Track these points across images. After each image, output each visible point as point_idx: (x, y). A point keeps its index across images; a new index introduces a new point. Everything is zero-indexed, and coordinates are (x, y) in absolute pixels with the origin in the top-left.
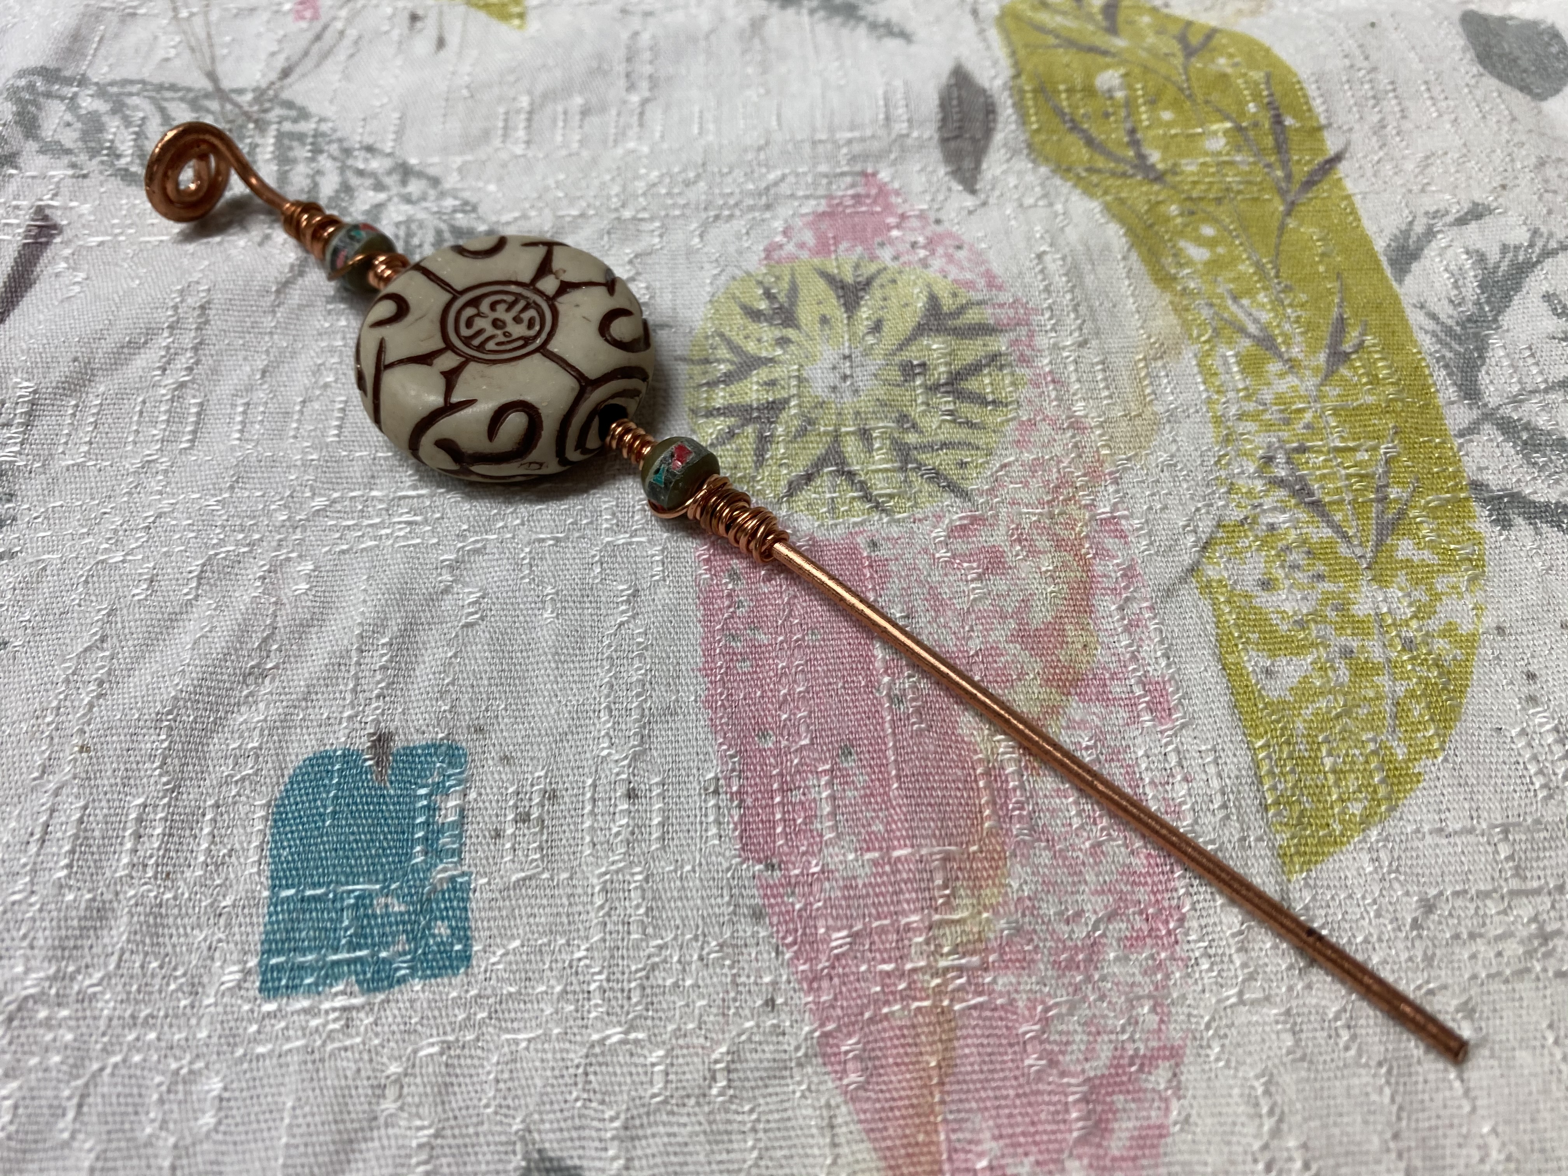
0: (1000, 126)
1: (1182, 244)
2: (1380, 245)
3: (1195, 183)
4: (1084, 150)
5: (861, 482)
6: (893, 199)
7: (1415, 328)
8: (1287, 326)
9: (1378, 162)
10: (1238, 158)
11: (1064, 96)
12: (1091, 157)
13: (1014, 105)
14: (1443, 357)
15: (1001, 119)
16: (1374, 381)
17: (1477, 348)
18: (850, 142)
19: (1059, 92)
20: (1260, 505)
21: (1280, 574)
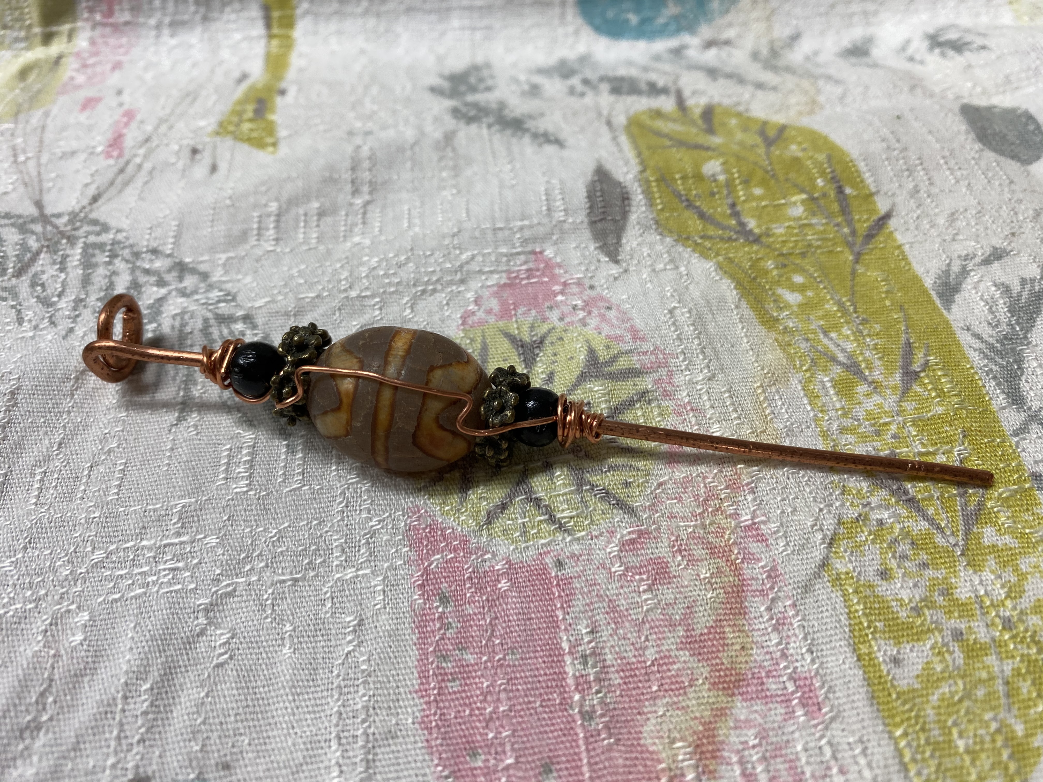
0: (633, 209)
1: (780, 291)
2: (928, 282)
3: (784, 242)
4: (698, 222)
5: (546, 506)
6: (557, 271)
7: (966, 347)
8: (868, 353)
9: (918, 218)
10: (814, 221)
11: (679, 182)
12: (704, 227)
13: (643, 192)
14: (991, 370)
15: (634, 203)
16: (941, 394)
17: (1015, 361)
18: (521, 229)
19: (676, 180)
20: (869, 504)
21: (893, 564)
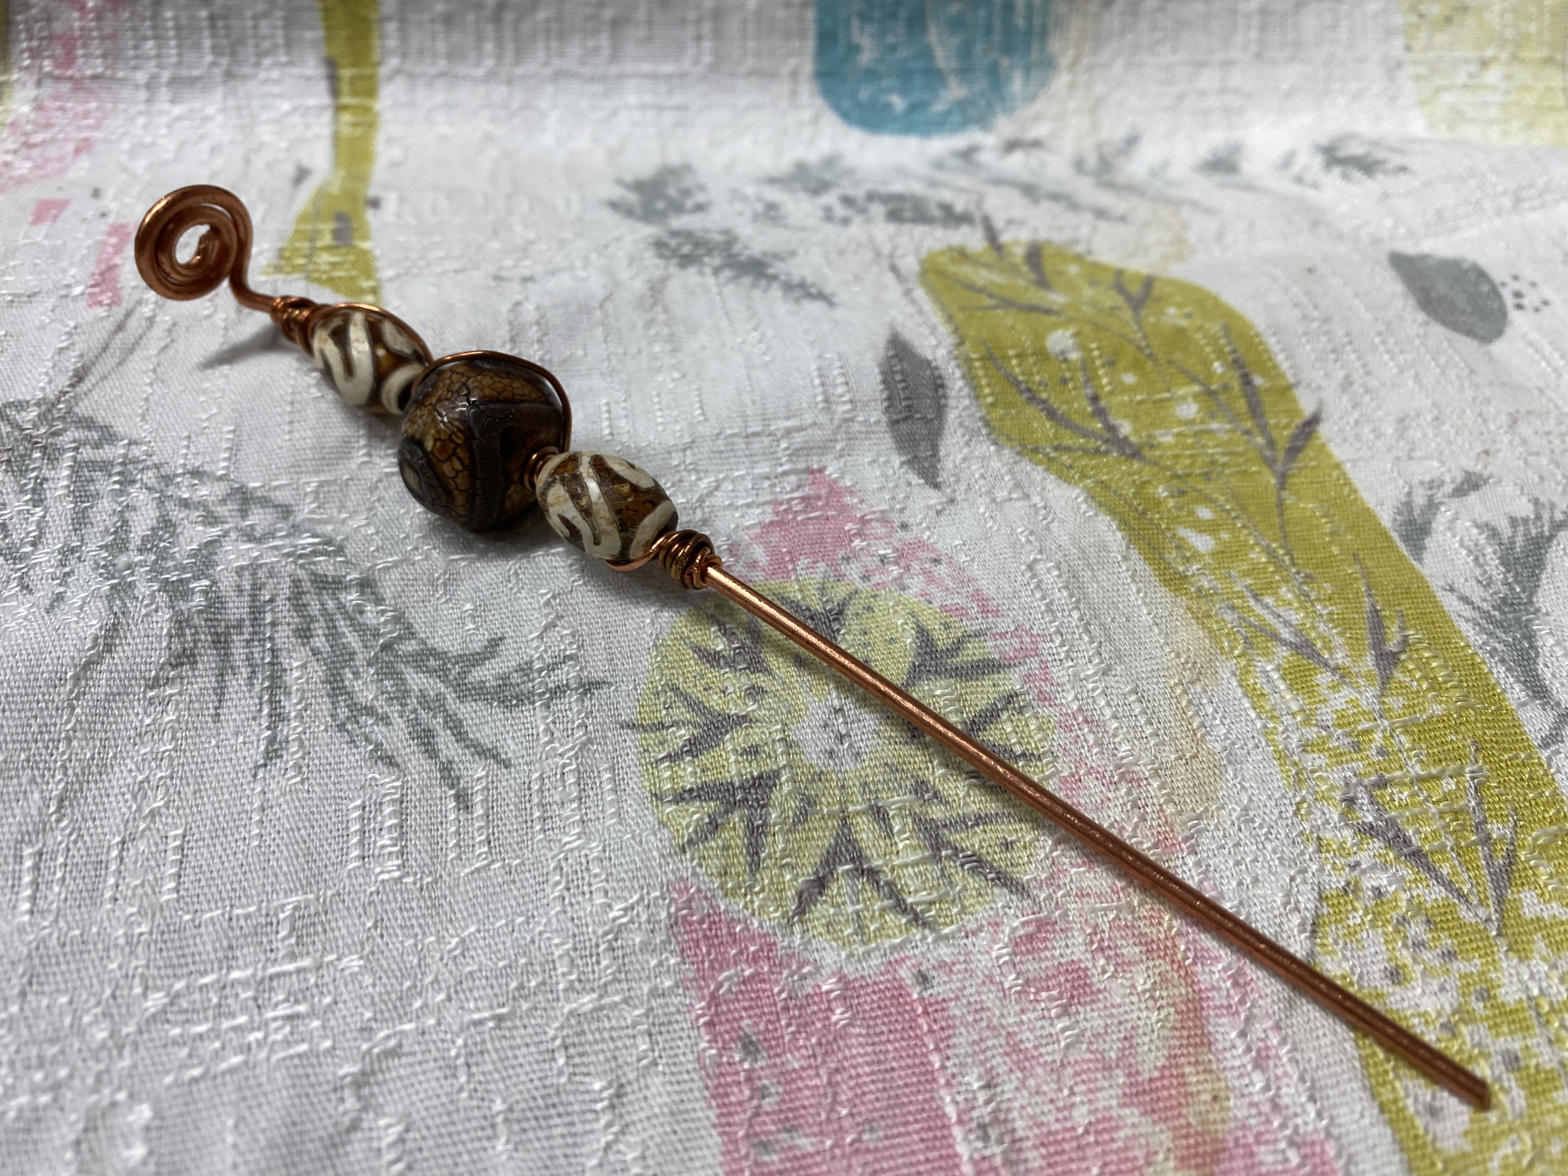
0: (952, 402)
1: (1182, 532)
2: (1386, 518)
3: (1176, 457)
4: (1048, 424)
5: (888, 884)
6: (848, 500)
7: (1454, 617)
8: (1322, 627)
9: (1357, 423)
10: (1214, 425)
11: (1014, 362)
12: (1056, 432)
13: (963, 377)
14: (1495, 649)
15: (952, 394)
16: (1435, 686)
17: (1524, 637)
18: (788, 432)
19: (1009, 358)
20: (1358, 864)
21: (1405, 956)
